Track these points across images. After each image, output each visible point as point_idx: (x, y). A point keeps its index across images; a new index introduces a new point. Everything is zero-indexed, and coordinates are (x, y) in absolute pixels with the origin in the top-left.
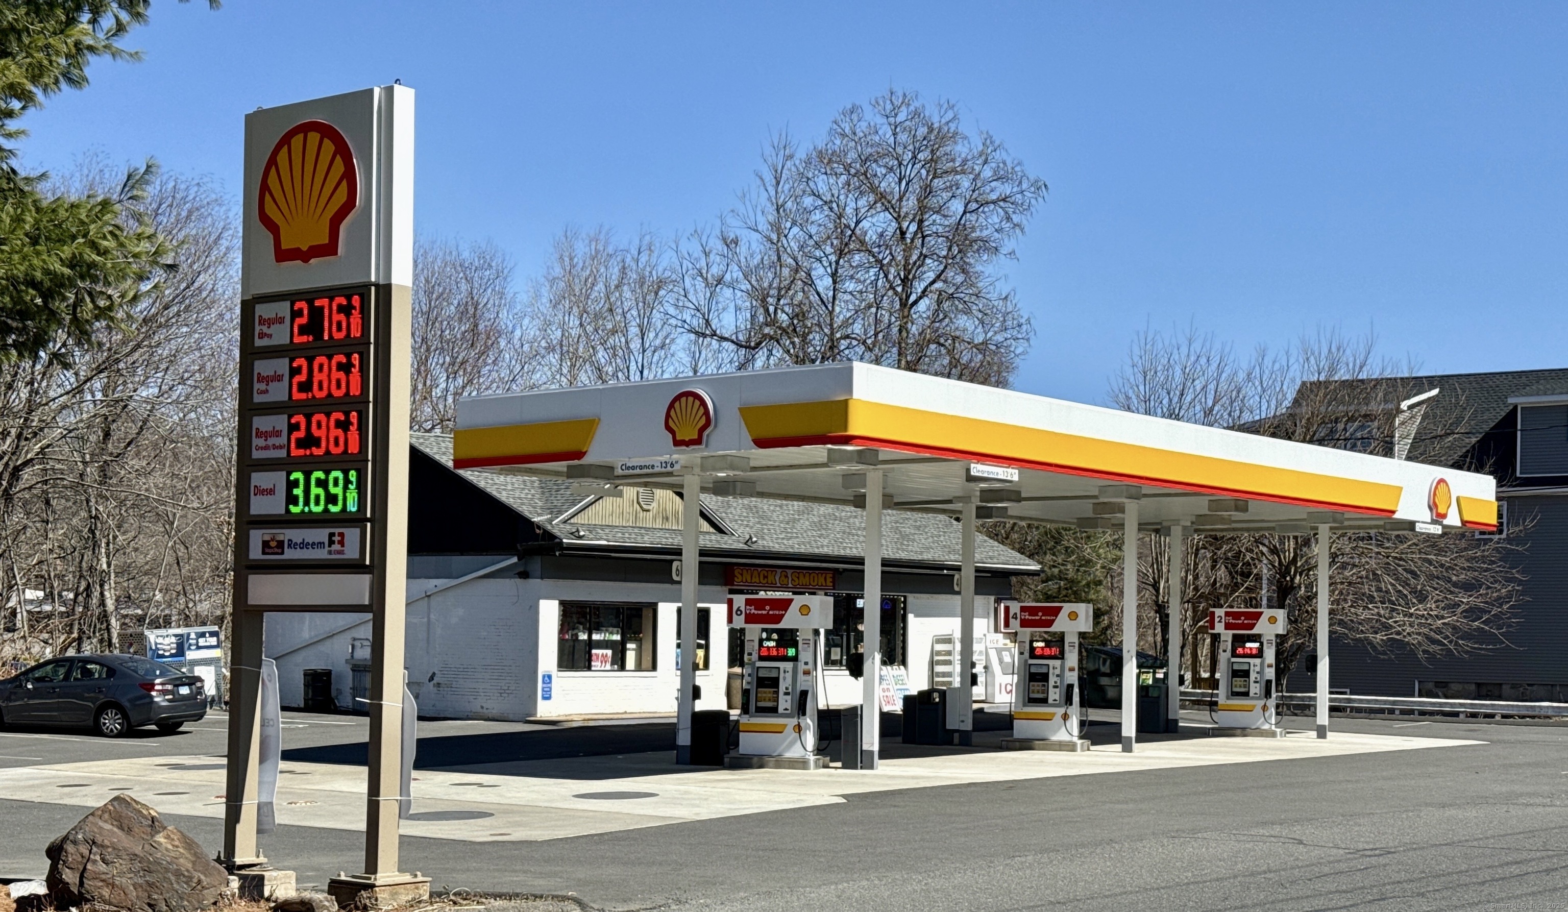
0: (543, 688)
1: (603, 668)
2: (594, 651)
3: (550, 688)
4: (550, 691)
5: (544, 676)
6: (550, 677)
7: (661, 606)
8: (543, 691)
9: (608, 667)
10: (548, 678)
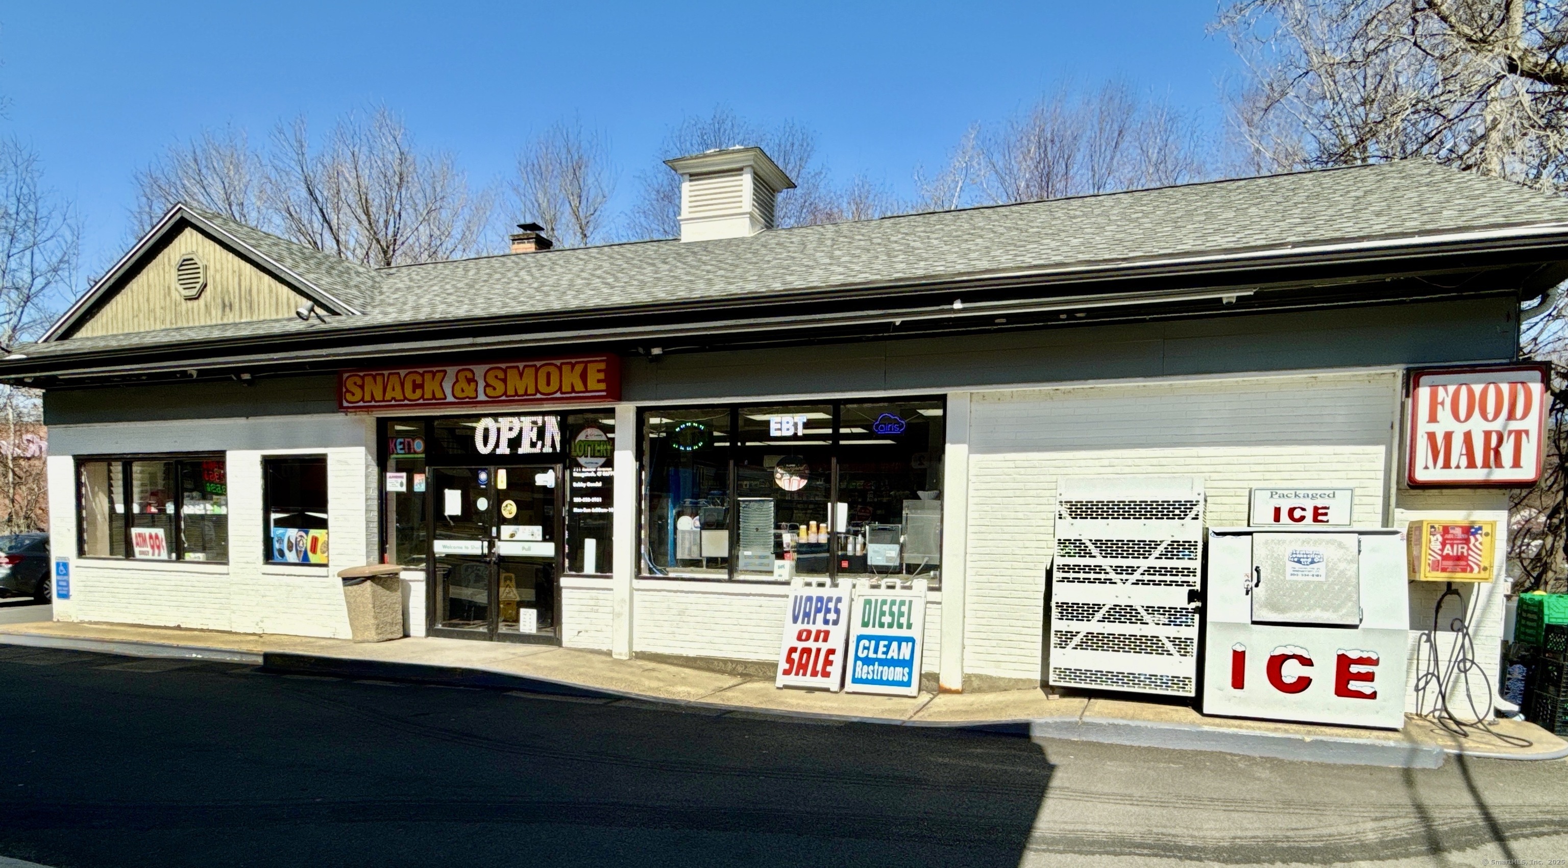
0: (58, 581)
1: (156, 557)
2: (134, 531)
3: (68, 582)
4: (68, 586)
5: (58, 564)
6: (66, 565)
7: (232, 458)
8: (58, 585)
9: (164, 556)
10: (64, 566)
